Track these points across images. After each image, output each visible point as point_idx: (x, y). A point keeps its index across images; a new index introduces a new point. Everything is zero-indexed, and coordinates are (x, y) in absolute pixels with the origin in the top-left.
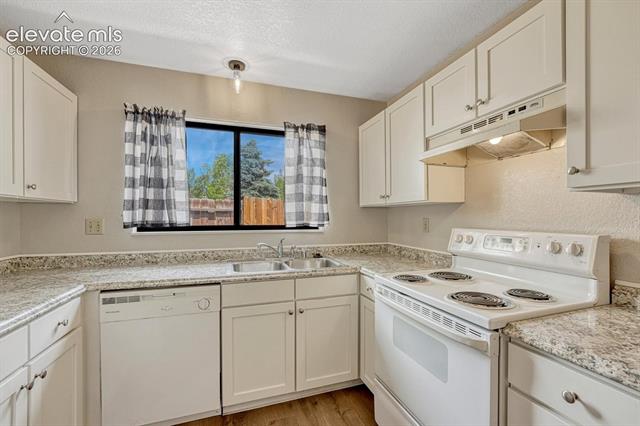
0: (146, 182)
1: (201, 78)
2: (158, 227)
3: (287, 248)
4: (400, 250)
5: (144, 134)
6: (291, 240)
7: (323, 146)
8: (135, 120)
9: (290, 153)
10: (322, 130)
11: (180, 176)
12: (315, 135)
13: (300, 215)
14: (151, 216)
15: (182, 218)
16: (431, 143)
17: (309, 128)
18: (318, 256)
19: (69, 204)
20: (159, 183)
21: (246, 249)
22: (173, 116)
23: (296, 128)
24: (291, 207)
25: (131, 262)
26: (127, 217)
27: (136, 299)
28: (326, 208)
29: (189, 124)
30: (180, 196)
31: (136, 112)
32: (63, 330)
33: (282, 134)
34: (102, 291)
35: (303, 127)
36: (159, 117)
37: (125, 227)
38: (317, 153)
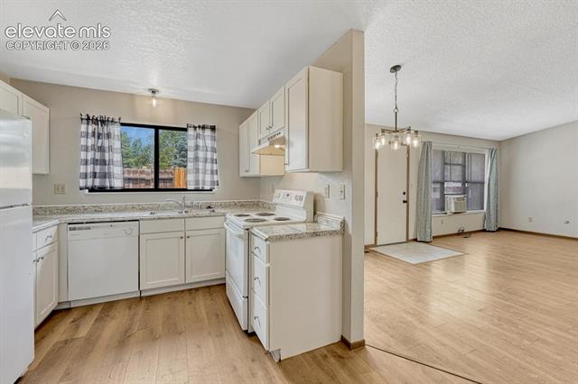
0: (95, 162)
1: (132, 95)
2: (102, 189)
3: (188, 203)
4: (263, 203)
5: (94, 133)
6: (191, 197)
7: (214, 139)
8: (88, 124)
9: (191, 143)
10: (213, 128)
11: (117, 157)
12: (208, 132)
13: (197, 182)
14: (97, 183)
15: (118, 184)
16: (262, 142)
17: (204, 128)
18: (209, 207)
19: (44, 175)
20: (103, 162)
21: (162, 203)
22: (112, 121)
23: (195, 128)
24: (191, 177)
25: (85, 210)
26: (82, 183)
27: (89, 228)
28: (216, 178)
29: (123, 124)
30: (117, 170)
31: (88, 119)
32: (50, 240)
33: (185, 130)
34: (69, 224)
35: (199, 127)
36: (104, 122)
37: (81, 189)
38: (209, 143)
